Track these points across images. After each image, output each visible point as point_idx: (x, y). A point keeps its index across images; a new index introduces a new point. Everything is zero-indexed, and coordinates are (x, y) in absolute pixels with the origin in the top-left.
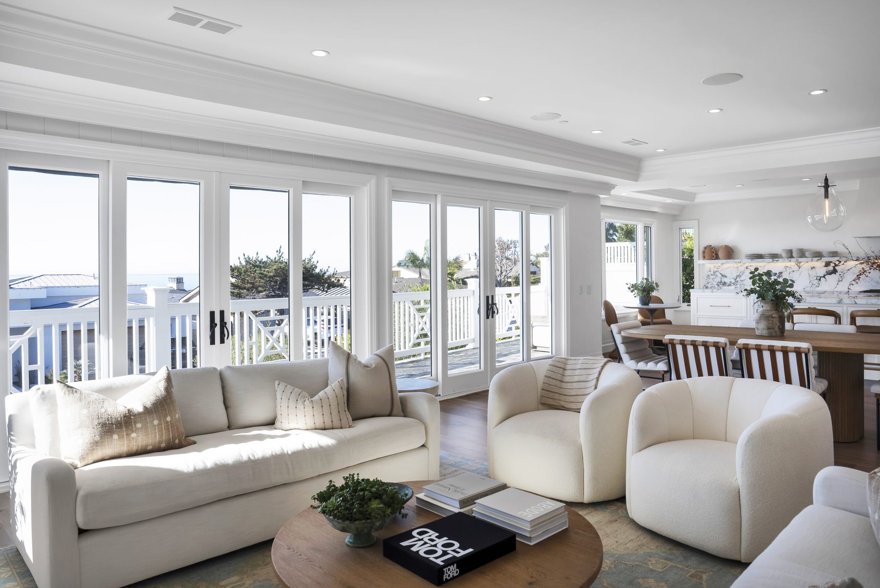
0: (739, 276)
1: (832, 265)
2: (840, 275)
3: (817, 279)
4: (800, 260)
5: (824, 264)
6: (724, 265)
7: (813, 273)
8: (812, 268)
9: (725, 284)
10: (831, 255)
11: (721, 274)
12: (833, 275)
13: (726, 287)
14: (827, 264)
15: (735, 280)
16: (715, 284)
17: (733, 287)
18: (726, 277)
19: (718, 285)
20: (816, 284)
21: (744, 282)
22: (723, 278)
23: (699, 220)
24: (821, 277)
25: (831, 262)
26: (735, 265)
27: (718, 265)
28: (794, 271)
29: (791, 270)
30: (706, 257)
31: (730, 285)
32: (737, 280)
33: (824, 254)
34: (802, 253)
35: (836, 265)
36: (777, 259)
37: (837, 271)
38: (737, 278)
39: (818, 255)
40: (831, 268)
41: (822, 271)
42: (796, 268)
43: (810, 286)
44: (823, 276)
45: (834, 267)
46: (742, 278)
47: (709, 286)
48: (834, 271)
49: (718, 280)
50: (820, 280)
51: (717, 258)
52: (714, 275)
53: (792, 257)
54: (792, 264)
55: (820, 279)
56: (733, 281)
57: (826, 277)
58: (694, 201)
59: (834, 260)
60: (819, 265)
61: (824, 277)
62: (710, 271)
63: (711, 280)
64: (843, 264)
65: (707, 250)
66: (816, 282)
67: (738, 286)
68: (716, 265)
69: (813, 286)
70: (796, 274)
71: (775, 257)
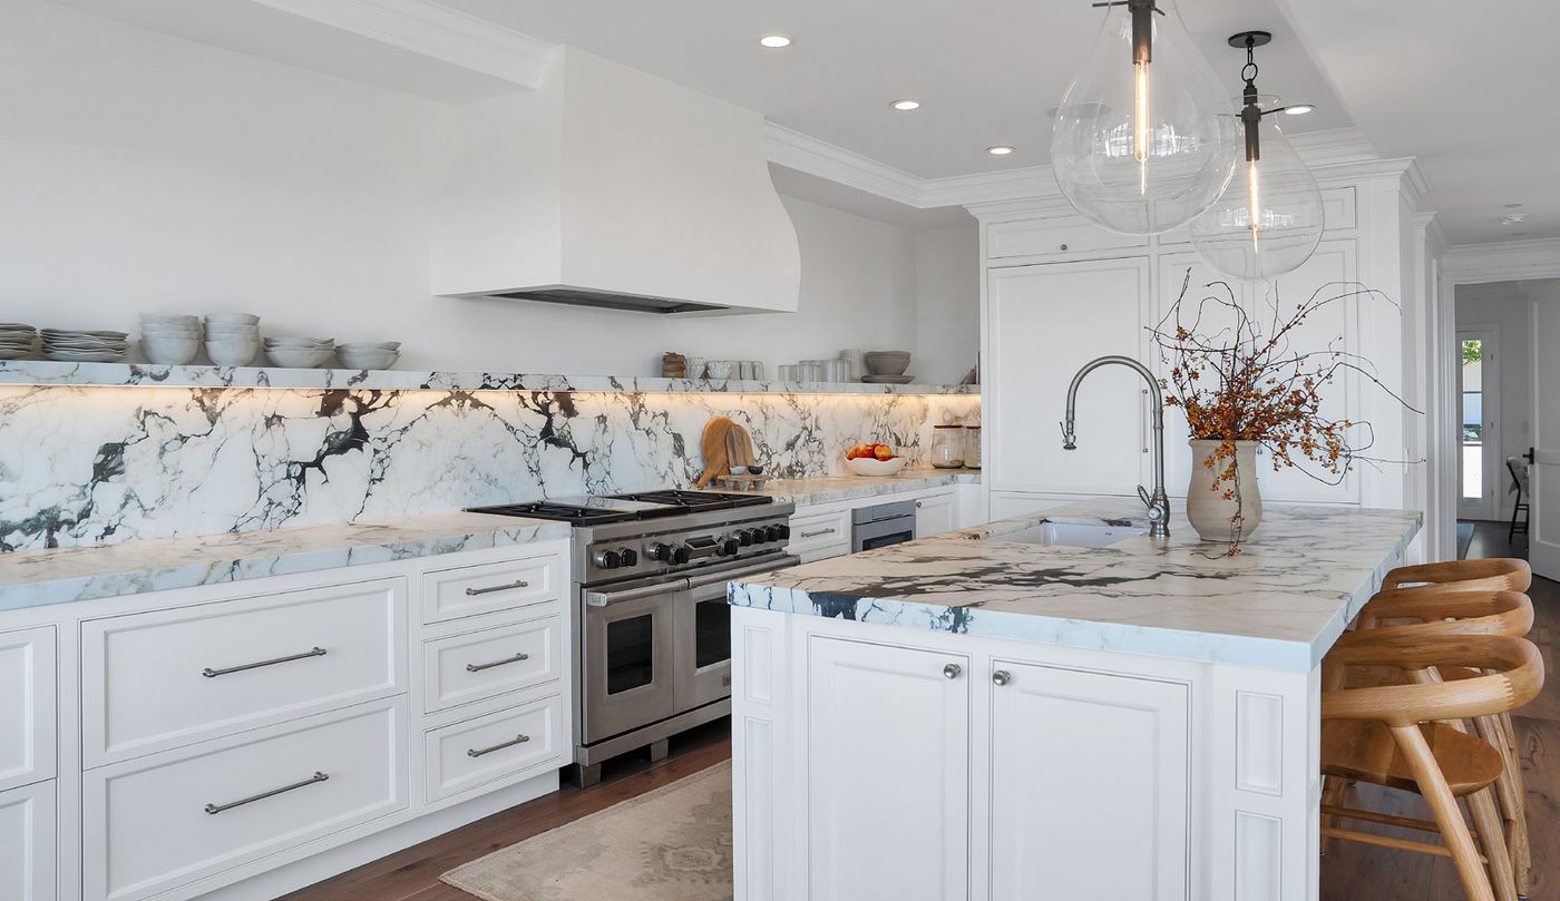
1: (350, 406)
2: (376, 452)
3: (289, 476)
5: (317, 403)
7: (274, 445)
8: (269, 422)
12: (353, 451)
14: (331, 404)
20: (288, 503)
24: (305, 465)
28: (184, 439)
29: (171, 431)
33: (353, 354)
34: (256, 343)
35: (363, 409)
37: (366, 437)
40: (343, 422)
41: (309, 435)
42: (198, 419)
43: (259, 511)
44: (312, 458)
45: (356, 417)
48: (357, 437)
50: (301, 479)
53: (199, 358)
54: (173, 396)
55: (303, 473)
57: (327, 462)
60: (304, 401)
61: (318, 463)
64: (387, 404)
66: (285, 489)
69: (276, 512)
70: (192, 458)
71: (114, 348)
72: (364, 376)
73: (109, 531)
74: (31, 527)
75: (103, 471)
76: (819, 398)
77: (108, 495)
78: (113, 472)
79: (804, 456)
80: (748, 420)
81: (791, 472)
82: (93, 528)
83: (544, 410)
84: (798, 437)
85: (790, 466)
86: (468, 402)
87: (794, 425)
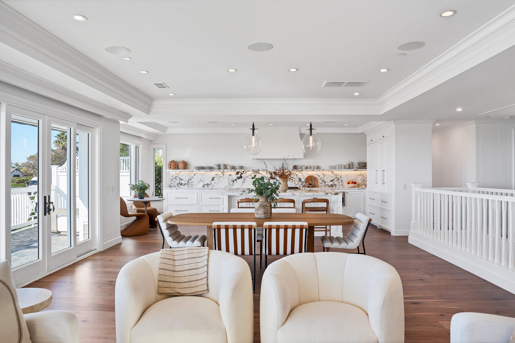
0: (190, 179)
1: (240, 173)
2: (244, 179)
3: (232, 181)
4: (225, 170)
5: (236, 173)
6: (181, 173)
7: (230, 178)
8: (230, 175)
9: (181, 184)
10: (240, 168)
11: (179, 178)
12: (240, 179)
13: (182, 186)
14: (237, 173)
15: (188, 182)
16: (176, 184)
17: (186, 186)
18: (183, 180)
19: (178, 185)
20: (232, 184)
21: (193, 183)
22: (180, 181)
23: (166, 144)
24: (234, 180)
25: (239, 172)
26: (188, 173)
27: (178, 173)
28: (220, 177)
29: (219, 176)
30: (172, 168)
31: (185, 185)
32: (189, 182)
33: (237, 168)
34: (225, 167)
35: (242, 174)
36: (213, 170)
38: (189, 181)
39: (233, 168)
40: (239, 175)
41: (235, 177)
42: (222, 175)
45: (241, 175)
46: (192, 181)
47: (172, 185)
48: (241, 177)
49: (178, 182)
50: (234, 182)
51: (178, 168)
52: (175, 179)
53: (220, 169)
54: (219, 173)
56: (187, 182)
58: (165, 132)
59: (241, 171)
60: (233, 173)
61: (236, 180)
62: (173, 176)
63: (173, 182)
64: (245, 173)
65: (172, 163)
66: (232, 183)
67: (190, 185)
68: (176, 173)
69: (230, 185)
70: (221, 179)
71: (211, 168)
72: (235, 170)
73: (213, 186)
74: (206, 185)
75: (212, 180)
76: (342, 172)
77: (213, 182)
78: (213, 180)
79: (336, 183)
80: (319, 176)
81: (332, 186)
82: (211, 185)
83: (271, 174)
84: (334, 179)
85: (332, 185)
86: (257, 173)
87: (333, 177)
